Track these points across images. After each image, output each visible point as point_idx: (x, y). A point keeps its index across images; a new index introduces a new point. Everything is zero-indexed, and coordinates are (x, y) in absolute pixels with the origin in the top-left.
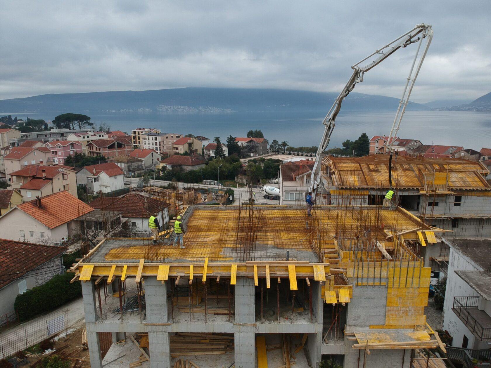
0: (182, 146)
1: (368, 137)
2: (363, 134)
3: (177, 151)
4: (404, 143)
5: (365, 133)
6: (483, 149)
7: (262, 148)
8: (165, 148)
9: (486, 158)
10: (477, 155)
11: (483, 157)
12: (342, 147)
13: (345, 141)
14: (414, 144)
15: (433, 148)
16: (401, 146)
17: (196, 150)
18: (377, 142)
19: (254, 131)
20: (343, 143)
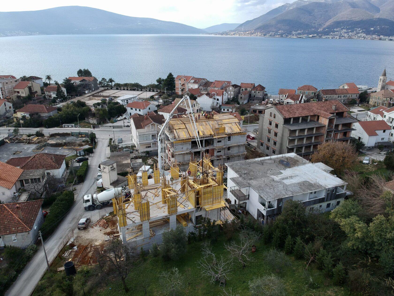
0: (23, 90)
1: (173, 76)
2: (170, 73)
3: (19, 95)
4: (197, 81)
5: (171, 73)
6: (242, 83)
7: (94, 85)
8: (7, 93)
9: (244, 89)
10: (239, 87)
11: (242, 88)
12: (156, 83)
13: (158, 79)
14: (203, 81)
15: (214, 84)
16: (195, 83)
17: (36, 92)
18: (180, 80)
19: (83, 70)
20: (157, 80)
